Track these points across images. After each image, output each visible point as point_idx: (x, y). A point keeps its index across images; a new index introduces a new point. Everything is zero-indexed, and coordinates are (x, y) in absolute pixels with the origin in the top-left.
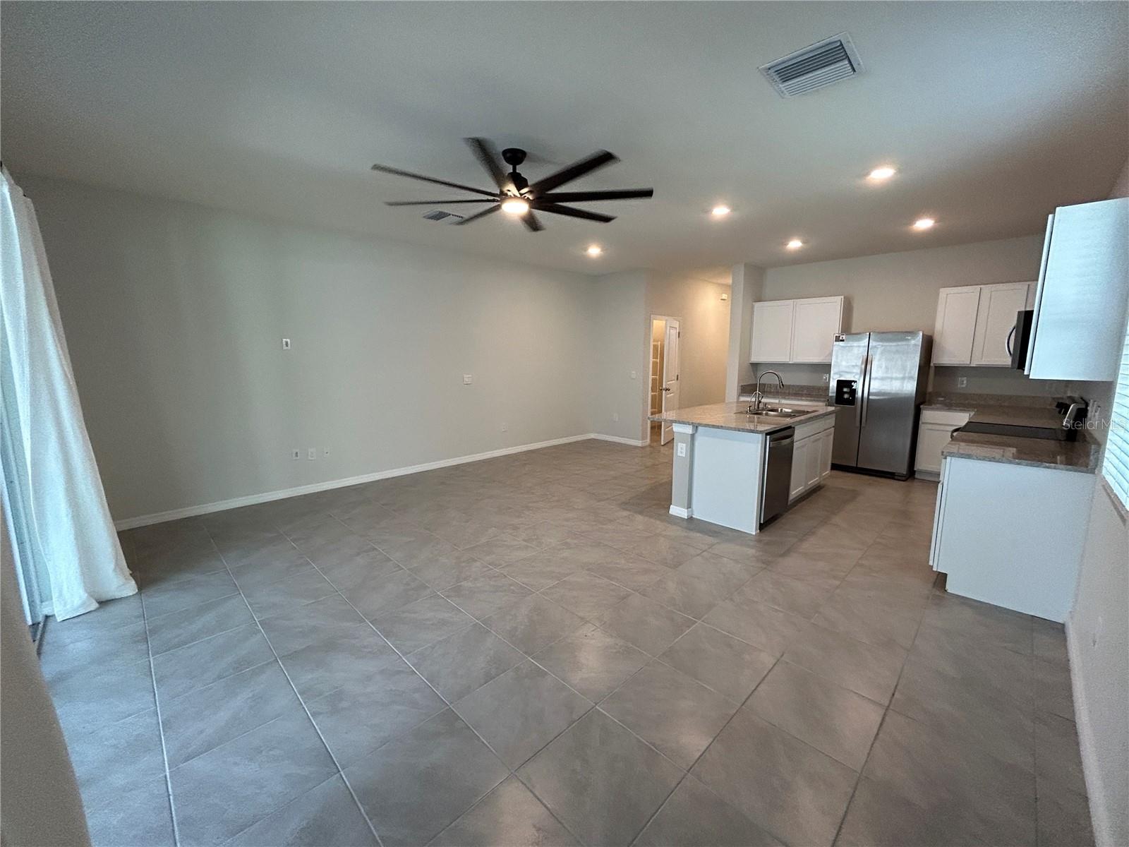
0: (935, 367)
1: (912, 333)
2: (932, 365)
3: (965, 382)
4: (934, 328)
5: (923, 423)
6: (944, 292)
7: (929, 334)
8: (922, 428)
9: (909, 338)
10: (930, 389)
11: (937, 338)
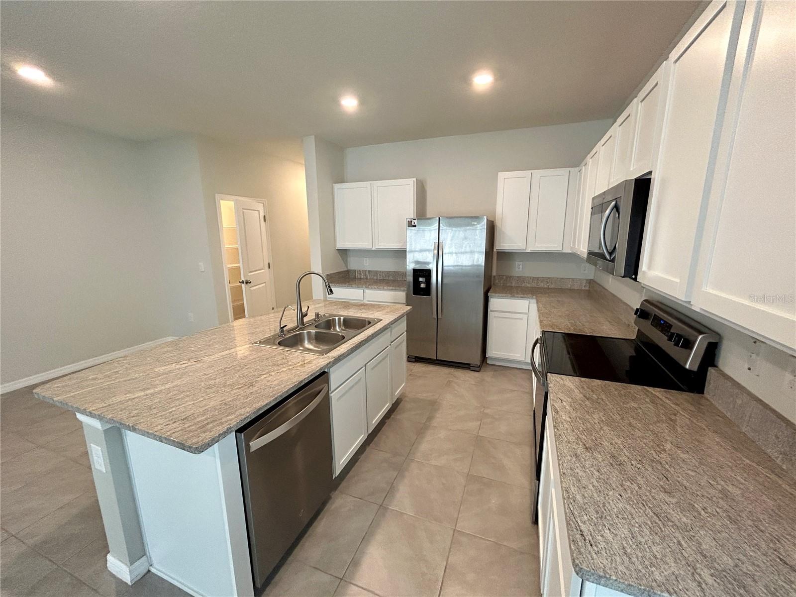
0: (498, 252)
1: (477, 218)
2: (495, 250)
3: (521, 266)
4: (496, 211)
5: (491, 311)
6: (502, 175)
7: (492, 220)
8: (491, 315)
9: (475, 223)
10: (494, 273)
11: (498, 224)
